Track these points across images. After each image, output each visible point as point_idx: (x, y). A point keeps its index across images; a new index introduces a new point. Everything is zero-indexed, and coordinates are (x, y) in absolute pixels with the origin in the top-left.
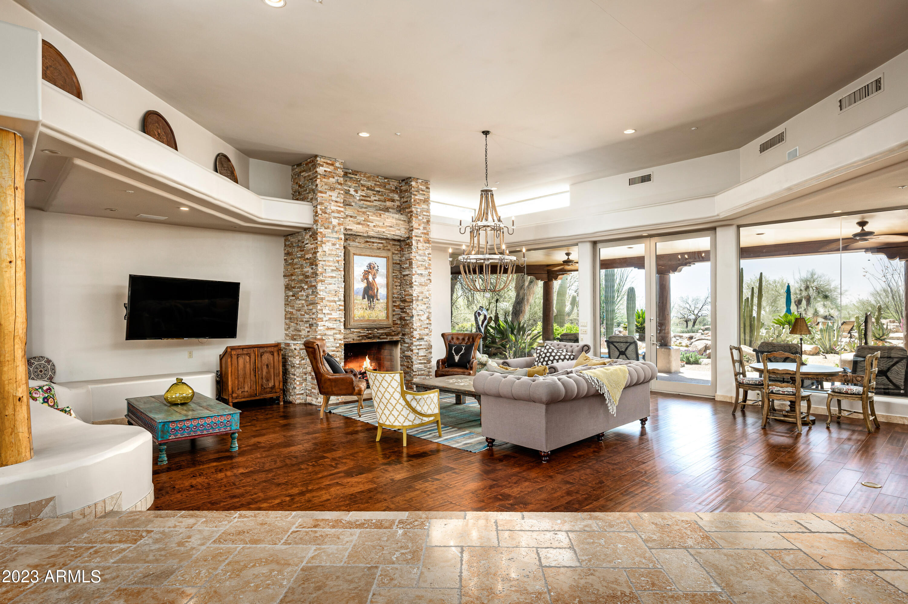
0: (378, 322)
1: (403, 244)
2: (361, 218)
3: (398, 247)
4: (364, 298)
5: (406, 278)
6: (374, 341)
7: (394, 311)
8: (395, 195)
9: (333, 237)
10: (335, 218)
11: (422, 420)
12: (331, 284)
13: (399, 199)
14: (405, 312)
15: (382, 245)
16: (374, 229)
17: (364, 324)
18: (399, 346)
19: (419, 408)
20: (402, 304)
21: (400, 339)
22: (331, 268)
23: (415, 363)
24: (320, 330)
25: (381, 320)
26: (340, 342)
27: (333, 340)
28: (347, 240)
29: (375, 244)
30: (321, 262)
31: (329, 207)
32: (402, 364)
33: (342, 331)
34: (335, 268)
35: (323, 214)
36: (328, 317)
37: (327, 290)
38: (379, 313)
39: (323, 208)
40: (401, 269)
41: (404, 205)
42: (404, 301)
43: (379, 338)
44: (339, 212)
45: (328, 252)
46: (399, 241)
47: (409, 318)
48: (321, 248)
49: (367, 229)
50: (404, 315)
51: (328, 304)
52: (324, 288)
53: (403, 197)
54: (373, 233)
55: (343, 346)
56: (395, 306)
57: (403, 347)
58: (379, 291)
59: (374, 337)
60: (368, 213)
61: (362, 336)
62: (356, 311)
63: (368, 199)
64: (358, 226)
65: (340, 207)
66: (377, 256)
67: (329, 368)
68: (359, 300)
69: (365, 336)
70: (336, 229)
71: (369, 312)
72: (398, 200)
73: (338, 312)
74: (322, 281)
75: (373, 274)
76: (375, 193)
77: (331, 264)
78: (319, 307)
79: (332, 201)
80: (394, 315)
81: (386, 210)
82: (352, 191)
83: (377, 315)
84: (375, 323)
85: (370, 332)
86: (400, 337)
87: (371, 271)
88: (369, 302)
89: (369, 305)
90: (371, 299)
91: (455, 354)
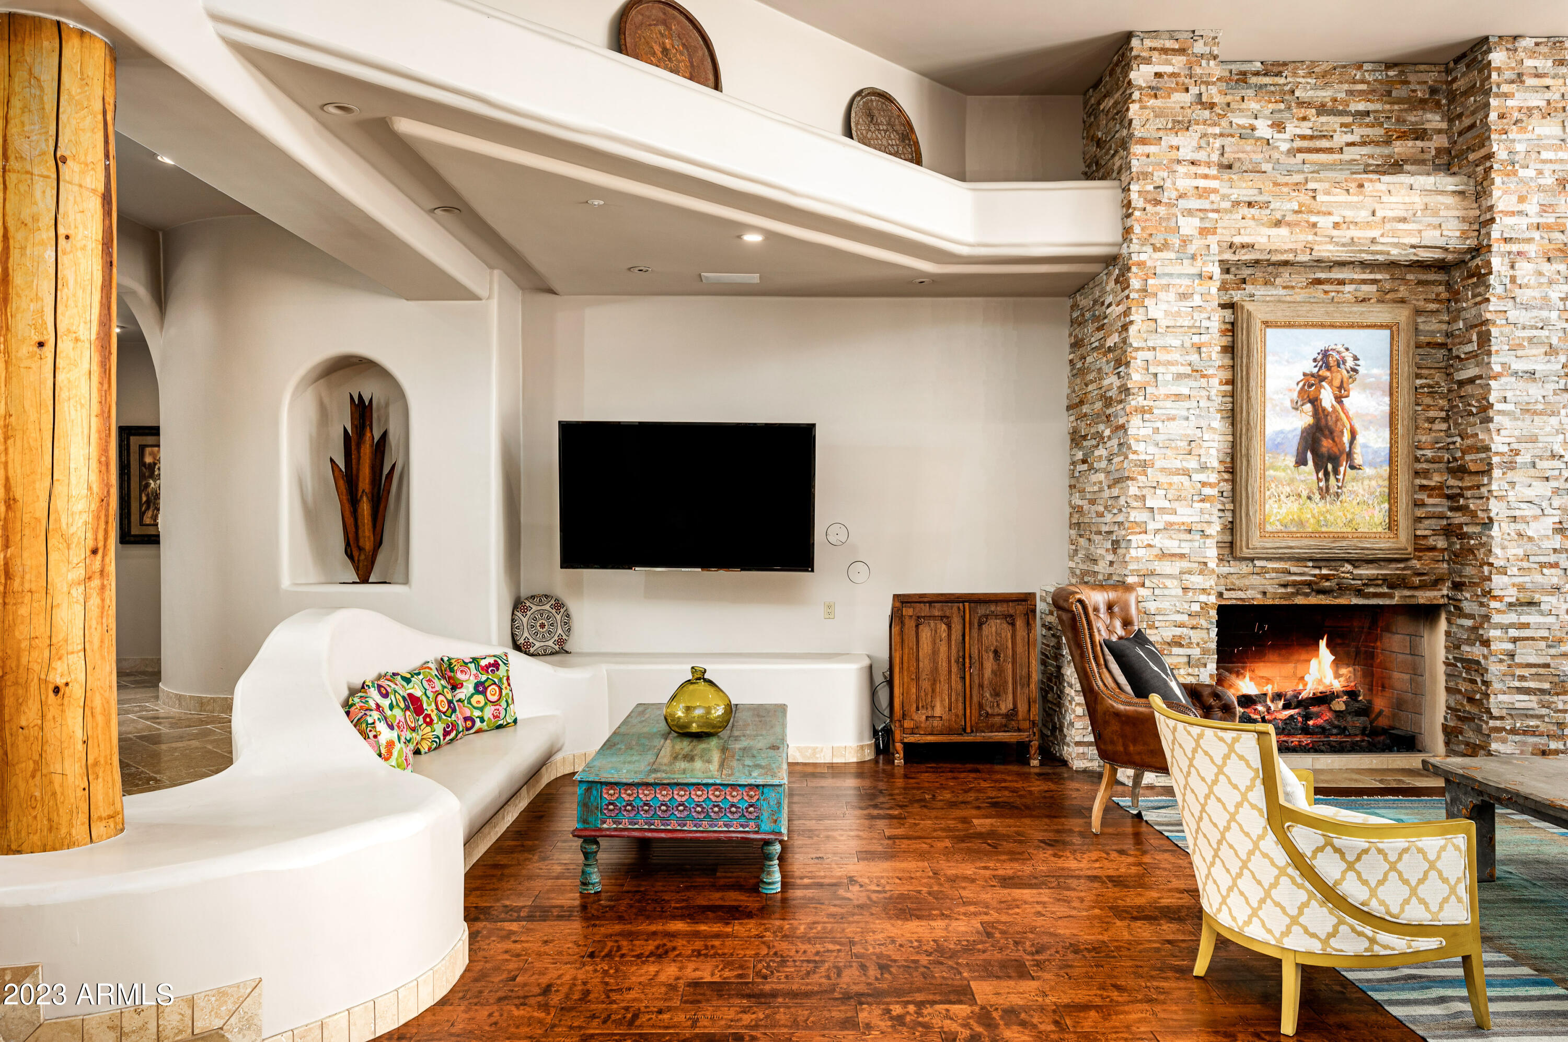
0: (1355, 542)
1: (1457, 275)
2: (1285, 206)
3: (1441, 288)
4: (1301, 461)
5: (1469, 389)
6: (1342, 601)
7: (1418, 504)
8: (1429, 116)
9: (1180, 276)
10: (1189, 212)
11: (1372, 941)
12: (1172, 419)
13: (1444, 125)
14: (1464, 509)
15: (1374, 288)
16: (1335, 233)
17: (1301, 546)
18: (1443, 625)
19: (1354, 891)
20: (1452, 482)
21: (1441, 601)
22: (1174, 369)
23: (1497, 686)
24: (1138, 560)
25: (1365, 536)
26: (1203, 598)
27: (1180, 591)
28: (1244, 281)
29: (1348, 288)
30: (1141, 355)
31: (1168, 184)
32: (1452, 684)
33: (1212, 564)
34: (1188, 370)
35: (1149, 208)
36: (1161, 521)
37: (1159, 438)
38: (1357, 510)
39: (1150, 188)
40: (1452, 361)
41: (1462, 144)
42: (1460, 471)
43: (1359, 592)
44: (1202, 193)
45: (1163, 323)
46: (1441, 266)
47: (1477, 529)
48: (1142, 310)
49: (1310, 238)
50: (1458, 518)
51: (1163, 479)
52: (1150, 431)
53: (1460, 116)
54: (1331, 247)
55: (1213, 613)
56: (1423, 488)
57: (1454, 629)
58: (1360, 439)
59: (1342, 589)
60: (1311, 185)
61: (1294, 584)
62: (1271, 507)
63: (1324, 144)
64: (1274, 231)
65: (1206, 177)
66: (1351, 326)
67: (1122, 679)
68: (1285, 469)
69: (1309, 584)
70: (1191, 249)
71: (1318, 506)
72: (1439, 131)
73: (1196, 505)
74: (1143, 411)
75: (1337, 383)
76: (1349, 119)
77: (1176, 356)
78: (1133, 490)
79: (1179, 162)
80: (1419, 520)
81: (1396, 166)
82: (1263, 129)
83: (1349, 516)
84: (1344, 544)
85: (1324, 571)
86: (1445, 592)
87: (1328, 374)
88: (1321, 475)
89: (1322, 484)
90: (1330, 467)
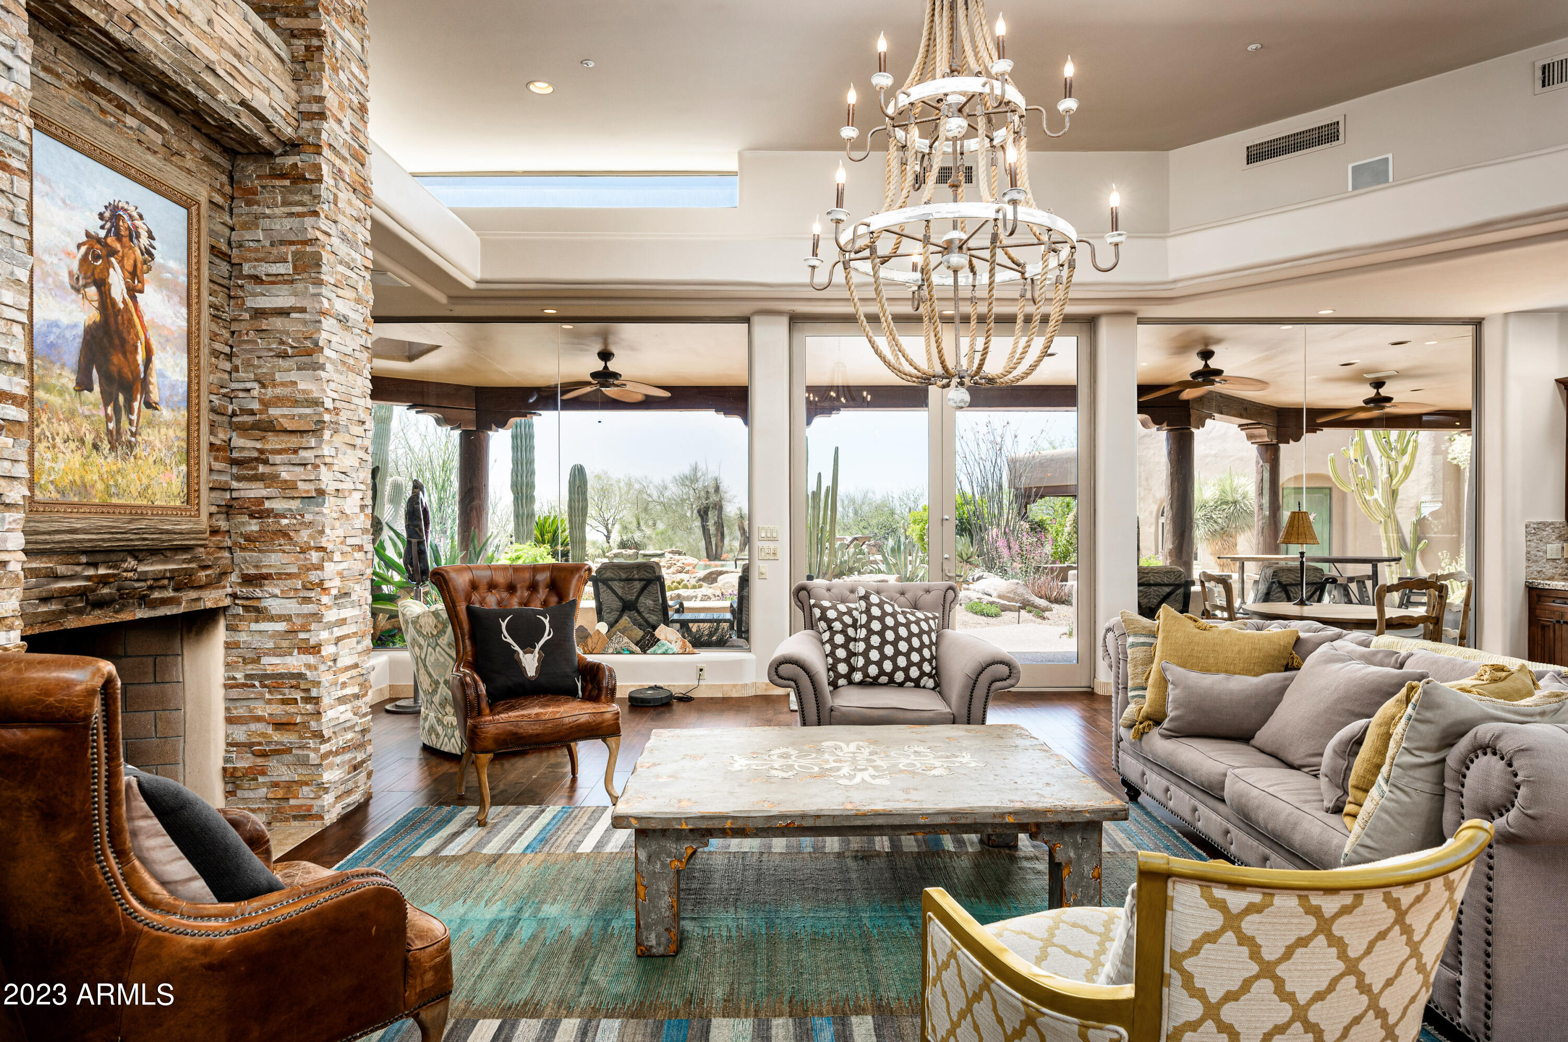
0: (152, 522)
1: (250, 168)
3: (224, 178)
4: (84, 383)
5: (276, 323)
6: (125, 616)
7: (210, 468)
15: (158, 137)
17: (81, 528)
18: (220, 634)
20: (243, 441)
21: (227, 602)
23: (326, 701)
25: (162, 512)
29: (130, 121)
32: (240, 712)
38: (154, 472)
40: (241, 281)
42: (263, 428)
43: (144, 600)
46: (231, 150)
47: (294, 505)
50: (255, 491)
56: (216, 447)
57: (243, 637)
58: (157, 363)
59: (124, 598)
61: (65, 594)
66: (145, 183)
68: (62, 391)
69: (81, 593)
71: (106, 462)
75: (129, 264)
83: (145, 481)
84: (142, 524)
85: (102, 571)
86: (229, 590)
87: (118, 246)
88: (110, 410)
89: (111, 425)
90: (121, 398)
91: (517, 648)
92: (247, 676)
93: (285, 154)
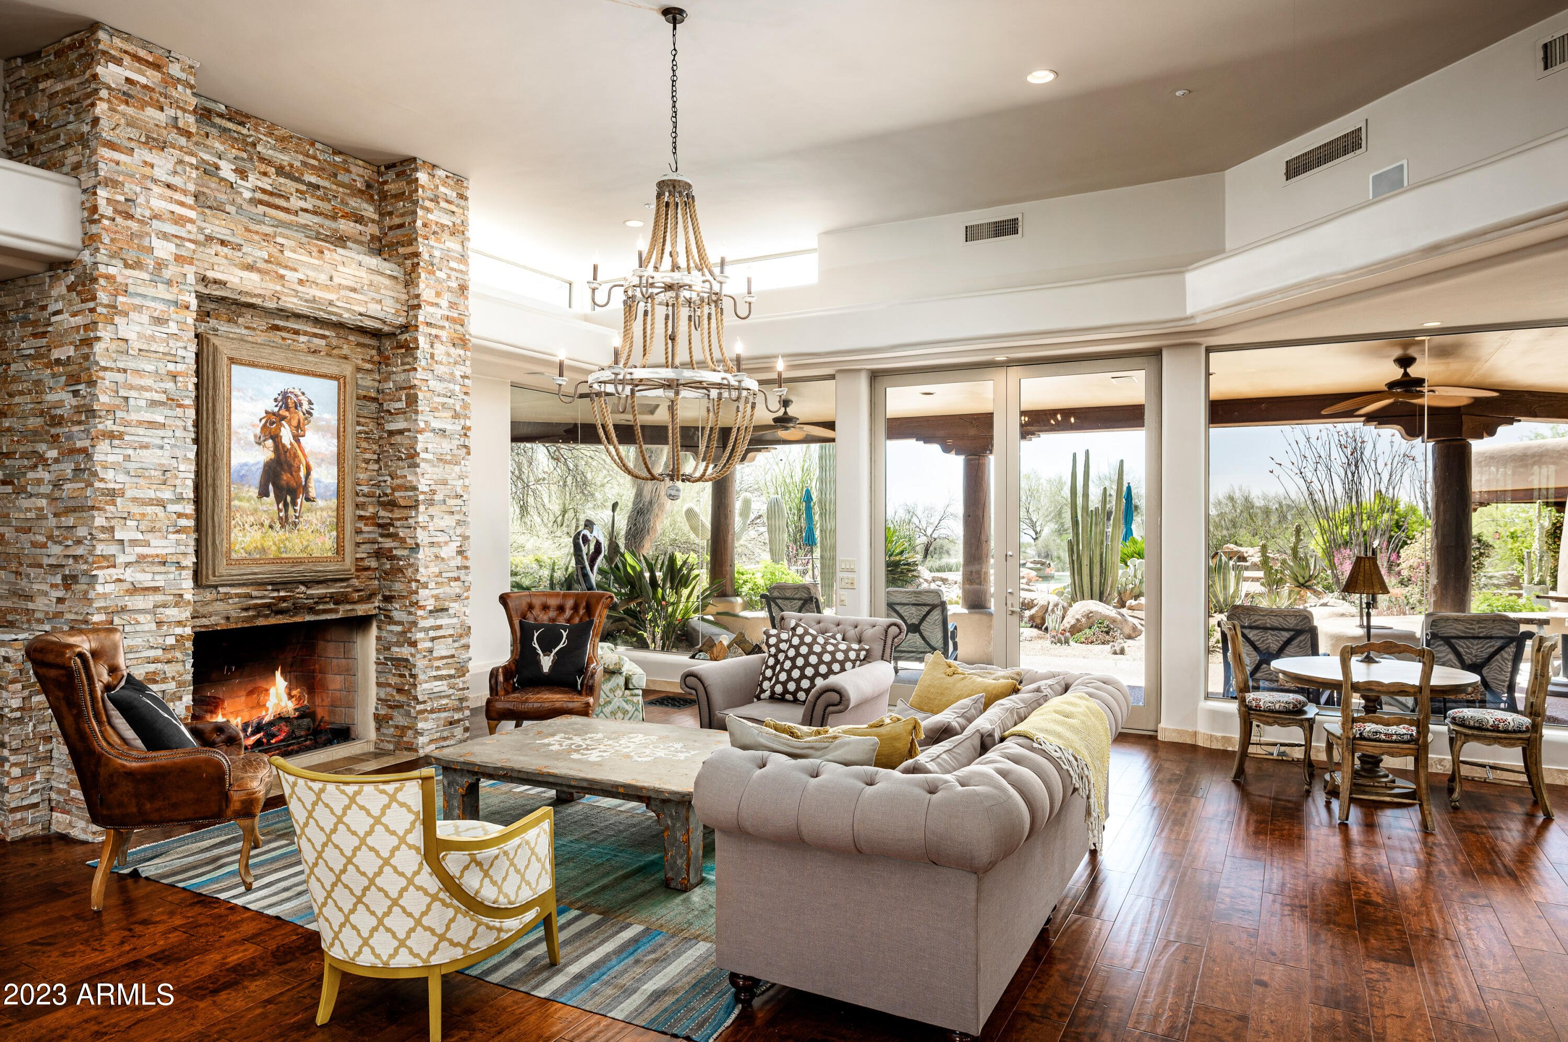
0: (310, 566)
1: (387, 344)
2: (257, 253)
3: (374, 352)
4: (263, 493)
5: (398, 439)
6: (297, 619)
7: (359, 532)
8: (365, 205)
9: (154, 299)
10: (165, 236)
11: (500, 930)
12: (146, 447)
13: (376, 217)
14: (394, 536)
15: (323, 342)
16: (300, 288)
17: (263, 571)
18: (374, 631)
19: (489, 894)
20: (382, 513)
21: (374, 612)
22: (148, 395)
23: (421, 677)
24: (105, 596)
25: (318, 560)
26: (179, 631)
27: (153, 626)
28: (208, 315)
29: (303, 339)
30: (108, 375)
31: (141, 200)
32: (382, 680)
33: (188, 596)
34: (163, 398)
35: (119, 219)
36: (132, 554)
37: (131, 466)
38: (312, 537)
39: (122, 199)
40: (382, 415)
41: (392, 236)
42: (392, 505)
43: (311, 610)
44: (180, 220)
45: (135, 345)
46: (376, 334)
47: (406, 553)
48: (110, 328)
49: (278, 288)
50: (388, 543)
51: (136, 510)
52: (121, 459)
53: (390, 214)
54: (295, 300)
55: (189, 644)
56: (361, 518)
57: (384, 634)
58: (314, 475)
60: (279, 240)
61: (256, 607)
62: (237, 535)
63: (281, 202)
64: (246, 274)
65: (182, 204)
66: (307, 373)
68: (249, 500)
69: (268, 606)
70: (167, 274)
71: (279, 535)
72: (373, 221)
73: (171, 536)
74: (111, 436)
75: (295, 423)
76: (304, 188)
77: (148, 382)
78: (99, 521)
79: (155, 181)
80: (358, 544)
81: (341, 241)
82: (227, 170)
83: (305, 543)
84: (301, 568)
85: (282, 594)
86: (377, 604)
87: (287, 414)
88: (281, 506)
89: (282, 514)
90: (289, 498)
91: (540, 652)
92: (385, 658)
93: (402, 333)
